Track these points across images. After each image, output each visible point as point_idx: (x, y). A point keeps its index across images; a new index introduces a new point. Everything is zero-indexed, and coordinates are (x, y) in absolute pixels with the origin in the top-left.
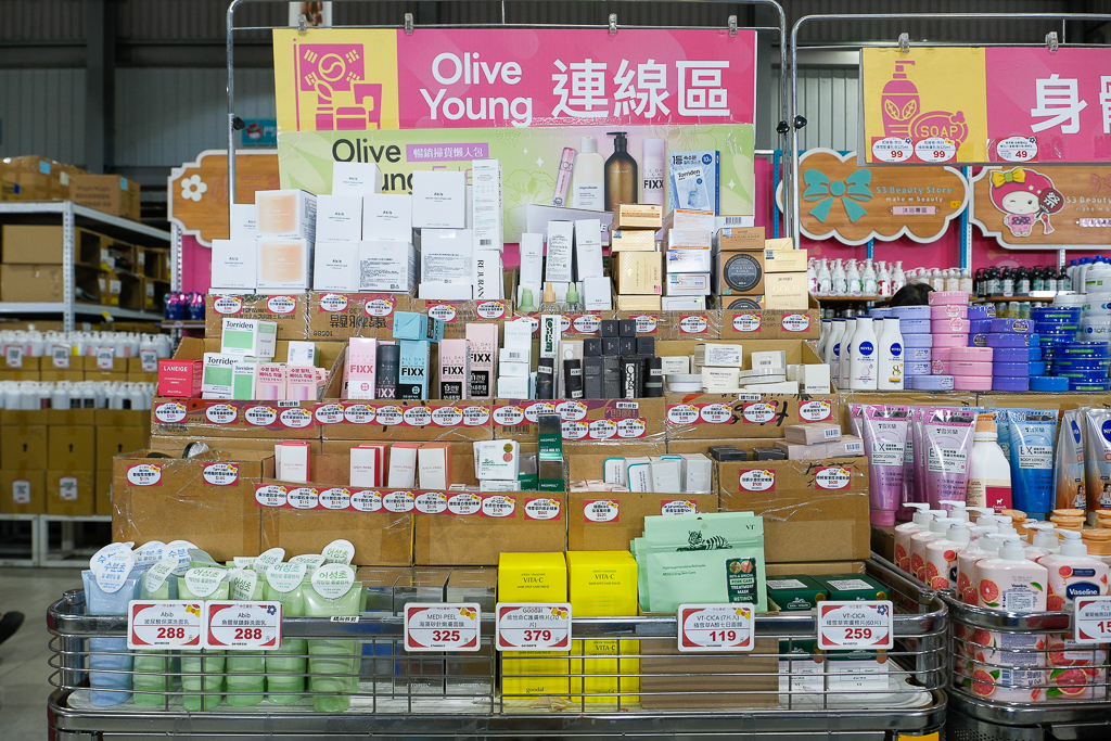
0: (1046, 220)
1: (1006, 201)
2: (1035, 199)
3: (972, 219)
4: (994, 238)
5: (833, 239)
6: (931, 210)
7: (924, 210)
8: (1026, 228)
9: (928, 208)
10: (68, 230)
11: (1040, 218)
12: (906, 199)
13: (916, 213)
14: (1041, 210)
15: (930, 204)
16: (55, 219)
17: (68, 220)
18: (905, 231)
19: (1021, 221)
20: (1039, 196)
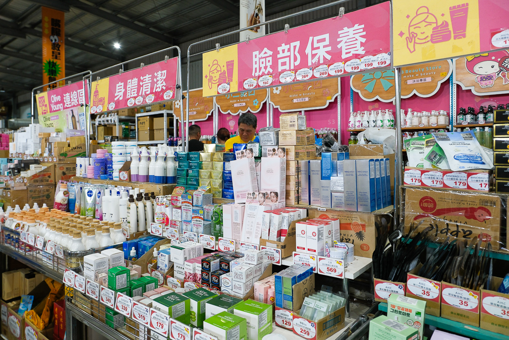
0: (504, 76)
1: (476, 68)
2: (496, 64)
3: (455, 81)
4: (470, 90)
5: (377, 100)
6: (429, 79)
7: (425, 80)
8: (490, 82)
9: (427, 78)
10: (165, 118)
11: (500, 75)
12: (415, 75)
13: (420, 82)
14: (501, 70)
15: (428, 76)
16: (161, 115)
17: (165, 115)
18: (415, 92)
19: (486, 79)
20: (499, 62)
